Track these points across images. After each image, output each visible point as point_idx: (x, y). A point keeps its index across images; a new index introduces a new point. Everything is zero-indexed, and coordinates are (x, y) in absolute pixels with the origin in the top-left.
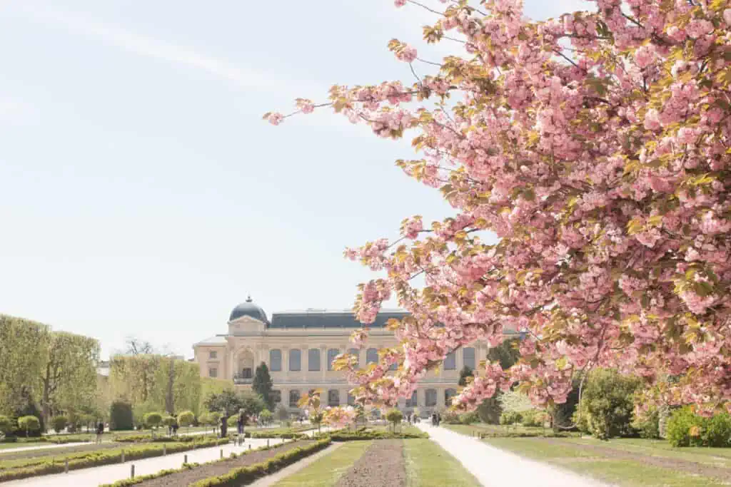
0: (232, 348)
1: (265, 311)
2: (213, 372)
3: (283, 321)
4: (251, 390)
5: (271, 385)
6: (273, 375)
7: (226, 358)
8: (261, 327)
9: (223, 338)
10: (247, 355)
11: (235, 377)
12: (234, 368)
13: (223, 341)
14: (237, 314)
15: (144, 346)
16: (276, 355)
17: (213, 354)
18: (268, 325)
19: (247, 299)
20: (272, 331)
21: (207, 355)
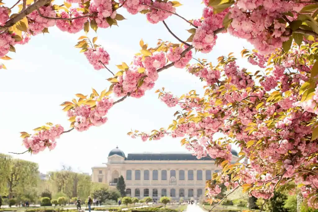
0: (109, 169)
1: (124, 153)
2: (100, 180)
3: (132, 157)
4: (116, 188)
5: (125, 186)
6: (126, 182)
7: (106, 174)
8: (122, 159)
9: (105, 165)
10: (116, 172)
11: (110, 182)
12: (110, 178)
13: (105, 166)
14: (112, 154)
15: (68, 168)
16: (129, 173)
17: (101, 172)
18: (126, 159)
19: (117, 147)
20: (127, 161)
21: (98, 173)
